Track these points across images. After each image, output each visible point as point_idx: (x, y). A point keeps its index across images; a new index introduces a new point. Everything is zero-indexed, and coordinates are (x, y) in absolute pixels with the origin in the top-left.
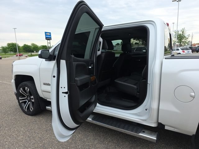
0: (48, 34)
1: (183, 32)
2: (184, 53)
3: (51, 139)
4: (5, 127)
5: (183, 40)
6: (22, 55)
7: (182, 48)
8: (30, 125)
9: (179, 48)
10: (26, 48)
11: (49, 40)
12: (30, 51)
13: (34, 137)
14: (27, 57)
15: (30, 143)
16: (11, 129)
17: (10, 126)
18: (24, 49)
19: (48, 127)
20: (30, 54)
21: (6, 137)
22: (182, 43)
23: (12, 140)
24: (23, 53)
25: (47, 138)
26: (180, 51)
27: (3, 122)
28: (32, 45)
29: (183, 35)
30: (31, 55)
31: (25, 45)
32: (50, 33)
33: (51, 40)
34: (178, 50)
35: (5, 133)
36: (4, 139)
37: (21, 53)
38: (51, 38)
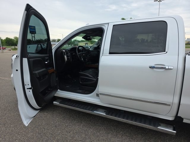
0: (33, 28)
3: (63, 135)
4: (10, 124)
6: (5, 49)
8: (36, 121)
10: (8, 41)
11: (33, 34)
12: (13, 44)
13: (44, 133)
14: (10, 50)
15: (42, 140)
16: (16, 126)
17: (15, 122)
18: (6, 42)
19: (56, 122)
20: (13, 47)
21: (14, 135)
23: (22, 138)
24: (6, 46)
25: (59, 134)
27: (5, 118)
28: (15, 38)
30: (15, 48)
31: (7, 38)
32: (35, 27)
33: (35, 34)
35: (12, 131)
36: (13, 136)
37: (4, 47)
38: (35, 32)
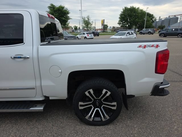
1: (88, 19)
2: (89, 37)
5: (89, 26)
7: (87, 32)
9: (85, 33)
22: (88, 28)
26: (86, 35)
29: (88, 21)
34: (84, 34)
